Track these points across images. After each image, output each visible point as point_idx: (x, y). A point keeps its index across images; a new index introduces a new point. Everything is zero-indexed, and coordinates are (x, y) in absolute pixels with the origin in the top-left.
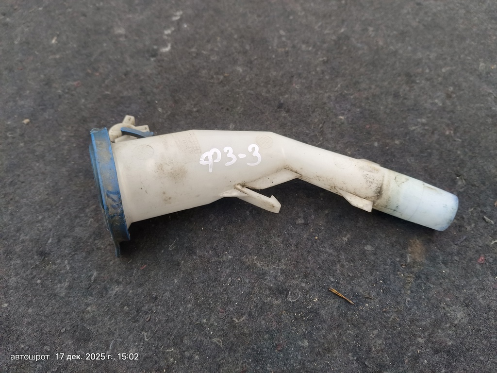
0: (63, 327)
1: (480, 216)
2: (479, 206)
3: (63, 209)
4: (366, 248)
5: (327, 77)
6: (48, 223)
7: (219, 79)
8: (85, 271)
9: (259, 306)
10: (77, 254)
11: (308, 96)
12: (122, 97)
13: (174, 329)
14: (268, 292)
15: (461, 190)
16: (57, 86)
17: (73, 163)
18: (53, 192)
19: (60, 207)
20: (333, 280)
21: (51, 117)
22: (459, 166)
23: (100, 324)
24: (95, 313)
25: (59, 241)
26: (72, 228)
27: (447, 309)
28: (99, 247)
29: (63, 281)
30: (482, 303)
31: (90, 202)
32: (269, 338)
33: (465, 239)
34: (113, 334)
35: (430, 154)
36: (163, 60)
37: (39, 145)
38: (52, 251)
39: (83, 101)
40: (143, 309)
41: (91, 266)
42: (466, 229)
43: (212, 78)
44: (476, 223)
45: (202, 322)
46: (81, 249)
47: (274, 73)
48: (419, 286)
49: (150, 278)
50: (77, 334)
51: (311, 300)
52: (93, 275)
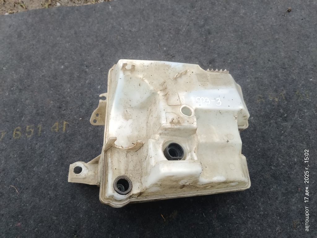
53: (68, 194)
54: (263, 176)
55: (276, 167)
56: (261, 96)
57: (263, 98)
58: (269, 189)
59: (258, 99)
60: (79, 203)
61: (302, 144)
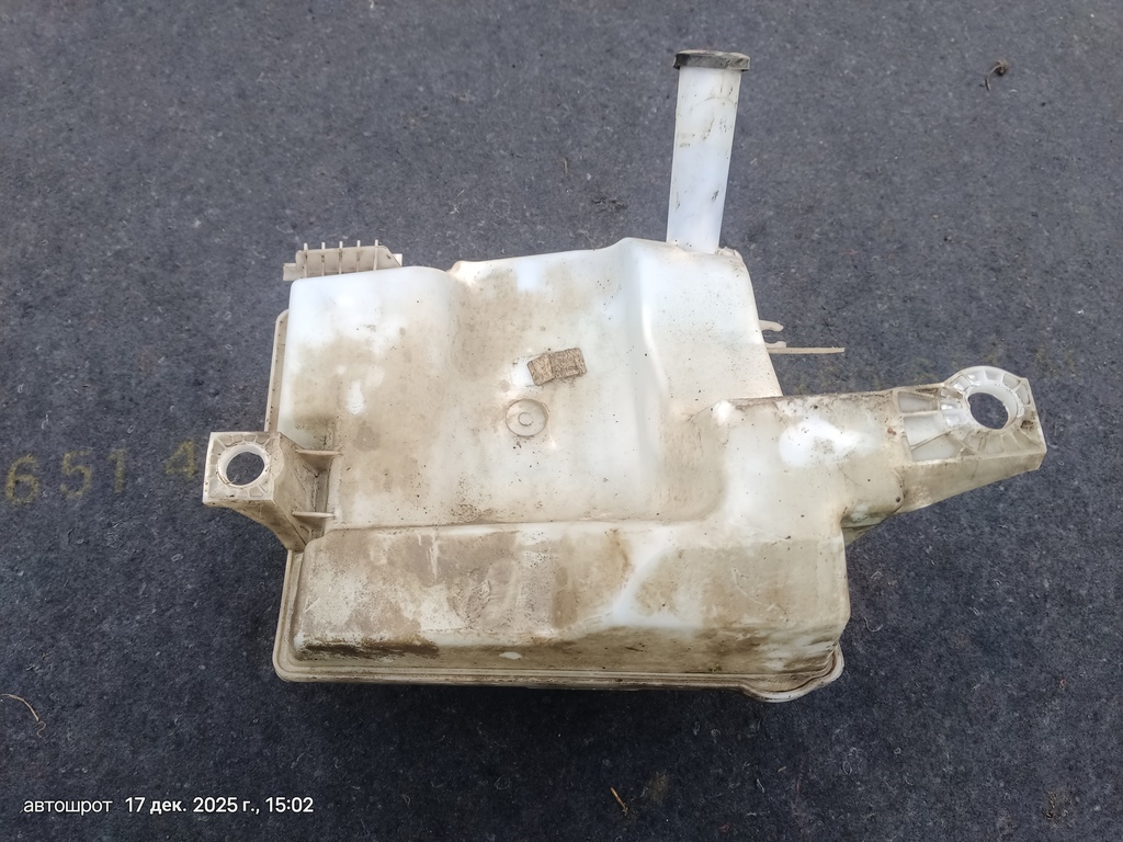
53: (252, 724)
54: (946, 640)
55: (986, 609)
56: (927, 362)
57: (935, 368)
58: (969, 685)
59: (918, 373)
60: (296, 757)
61: (1064, 529)
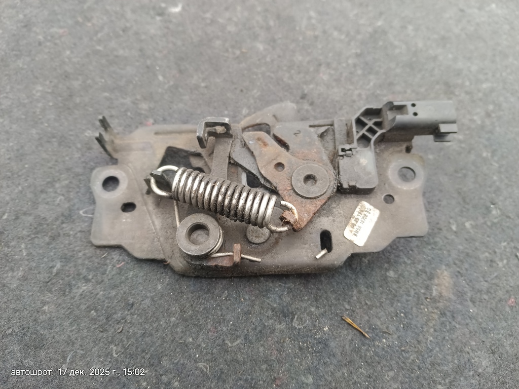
0: (9, 328)
1: (512, 252)
2: (512, 240)
3: (27, 180)
4: (388, 274)
5: (359, 72)
6: (6, 194)
7: (234, 53)
8: (45, 260)
9: (259, 328)
10: (38, 238)
11: (336, 90)
12: (117, 56)
13: (151, 346)
14: (270, 313)
15: (496, 221)
16: (38, 31)
17: (46, 125)
18: (17, 157)
19: (23, 177)
20: (347, 307)
21: (26, 67)
22: (494, 193)
23: (58, 329)
24: (53, 315)
25: (17, 218)
26: (35, 204)
27: (471, 354)
28: (67, 232)
29: (15, 269)
30: (510, 351)
31: (63, 176)
32: (267, 370)
33: (496, 277)
34: (73, 343)
35: (465, 176)
36: (170, 22)
37: (6, 97)
38: (6, 229)
39: (68, 52)
40: (115, 316)
41: (55, 255)
42: (498, 265)
43: (227, 51)
44: (508, 259)
45: (187, 341)
46: (45, 232)
47: (300, 58)
48: (443, 323)
49: (128, 279)
50: (26, 338)
51: (320, 329)
52: (55, 266)
